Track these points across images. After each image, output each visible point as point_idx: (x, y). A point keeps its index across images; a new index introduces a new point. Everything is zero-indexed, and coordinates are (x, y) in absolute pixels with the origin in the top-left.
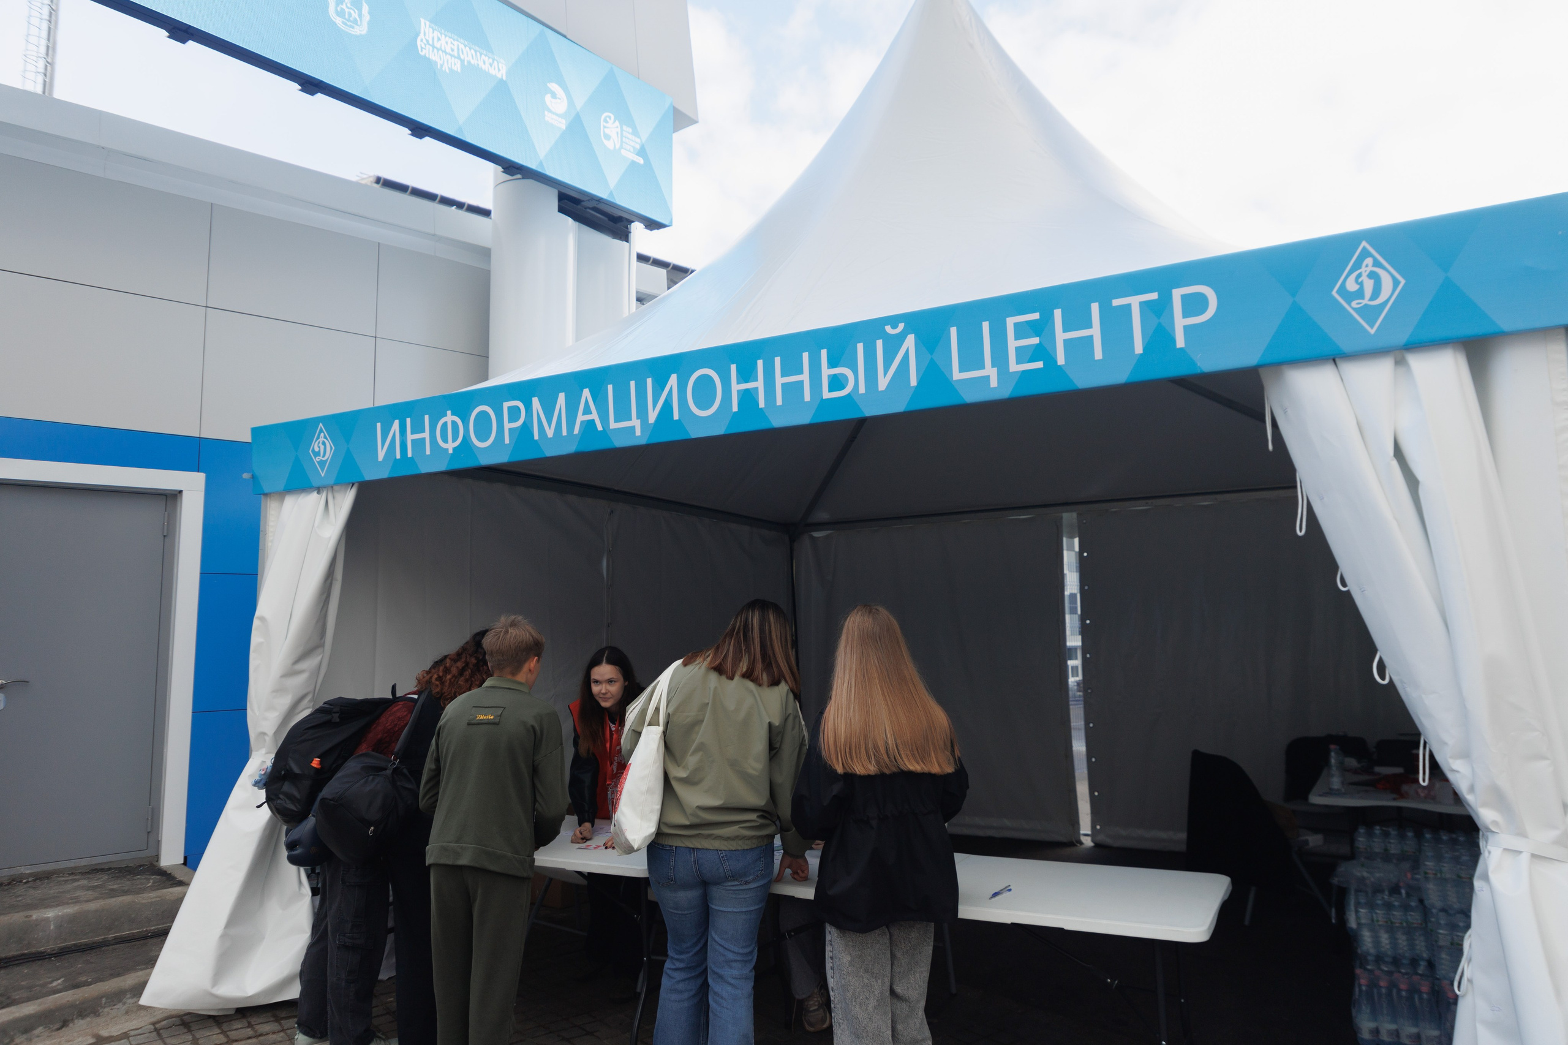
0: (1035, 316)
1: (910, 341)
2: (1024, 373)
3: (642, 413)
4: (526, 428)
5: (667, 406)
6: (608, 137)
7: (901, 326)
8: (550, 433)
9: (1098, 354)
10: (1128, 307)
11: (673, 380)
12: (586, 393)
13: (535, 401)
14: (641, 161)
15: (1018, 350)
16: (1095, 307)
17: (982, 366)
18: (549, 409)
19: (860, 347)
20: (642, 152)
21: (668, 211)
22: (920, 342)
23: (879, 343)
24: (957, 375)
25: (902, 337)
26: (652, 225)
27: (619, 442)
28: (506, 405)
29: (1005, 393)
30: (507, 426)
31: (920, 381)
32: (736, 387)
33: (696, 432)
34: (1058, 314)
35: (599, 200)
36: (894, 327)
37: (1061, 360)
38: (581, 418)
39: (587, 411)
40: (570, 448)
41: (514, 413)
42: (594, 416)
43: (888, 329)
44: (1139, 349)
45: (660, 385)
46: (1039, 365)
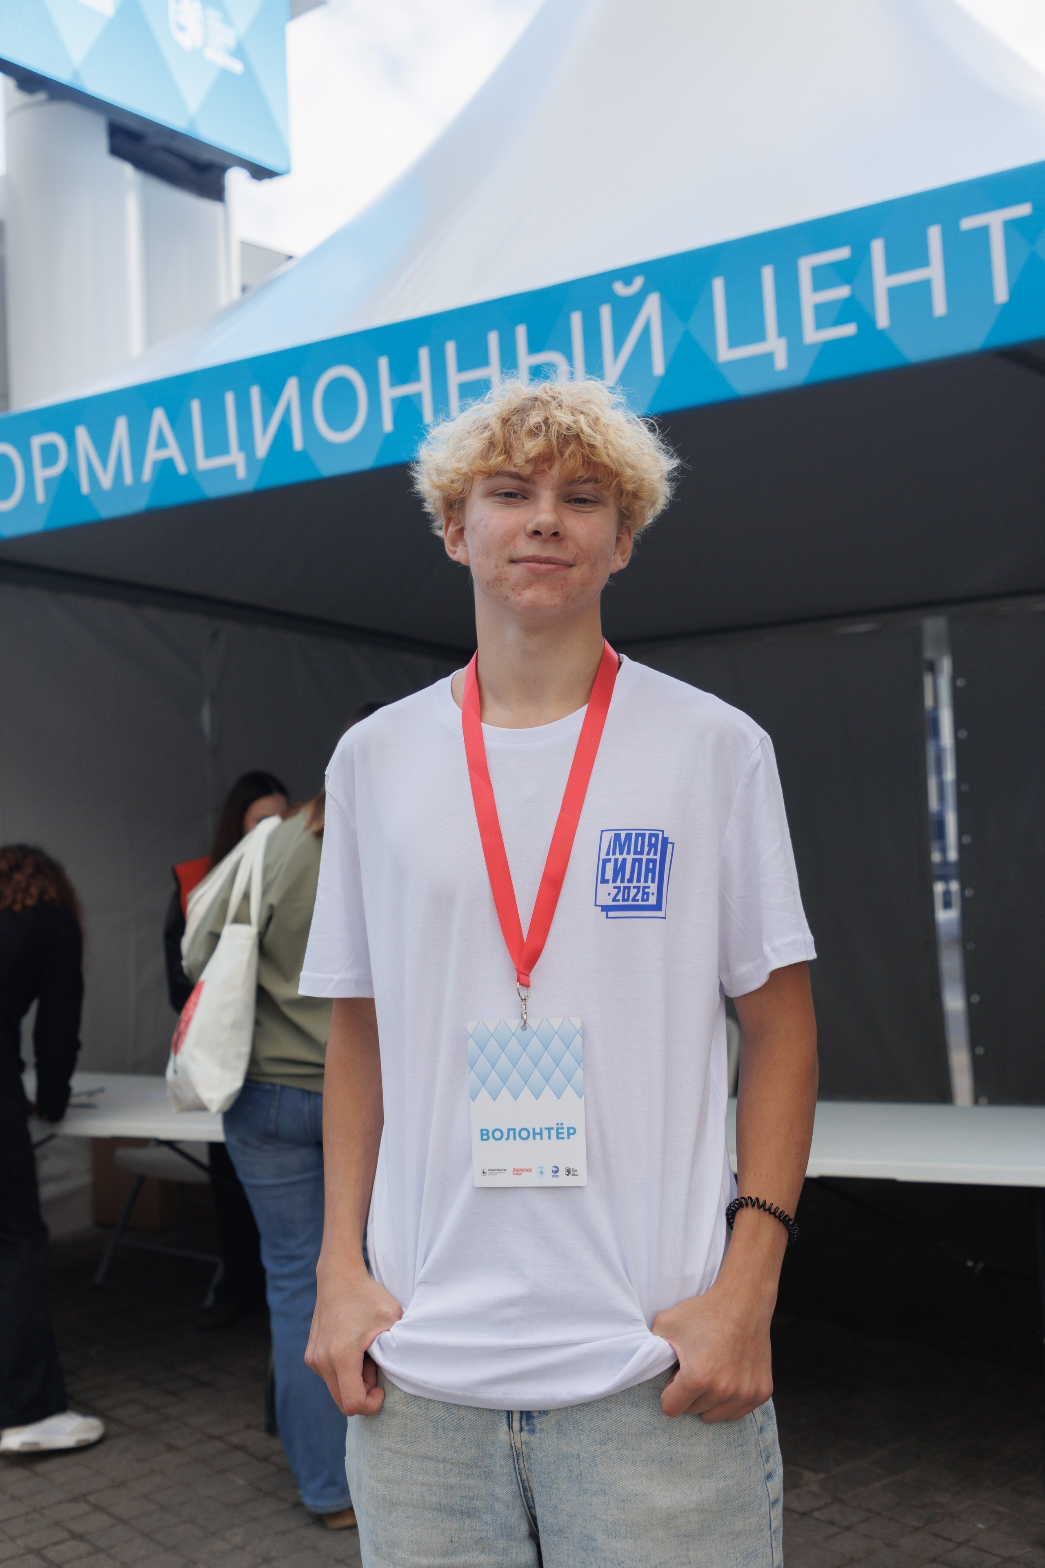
0: (843, 253)
1: (652, 305)
2: (828, 345)
3: (247, 442)
4: (69, 476)
5: (284, 430)
6: (182, 28)
7: (638, 282)
8: (106, 481)
9: (940, 307)
10: (984, 232)
11: (292, 388)
12: (159, 417)
13: (82, 435)
14: (237, 67)
15: (819, 309)
16: (934, 234)
17: (761, 337)
18: (102, 443)
19: (576, 319)
20: (239, 52)
21: (284, 151)
22: (670, 306)
23: (606, 312)
24: (725, 353)
25: (638, 300)
26: (260, 173)
27: (213, 490)
28: (37, 442)
29: (799, 377)
30: (41, 474)
31: (671, 366)
32: (389, 393)
33: (329, 468)
34: (878, 248)
35: (173, 134)
36: (628, 282)
37: (883, 320)
38: (153, 455)
39: (162, 443)
40: (139, 504)
41: (50, 454)
42: (173, 451)
43: (620, 289)
44: (1001, 294)
45: (271, 397)
46: (849, 330)
